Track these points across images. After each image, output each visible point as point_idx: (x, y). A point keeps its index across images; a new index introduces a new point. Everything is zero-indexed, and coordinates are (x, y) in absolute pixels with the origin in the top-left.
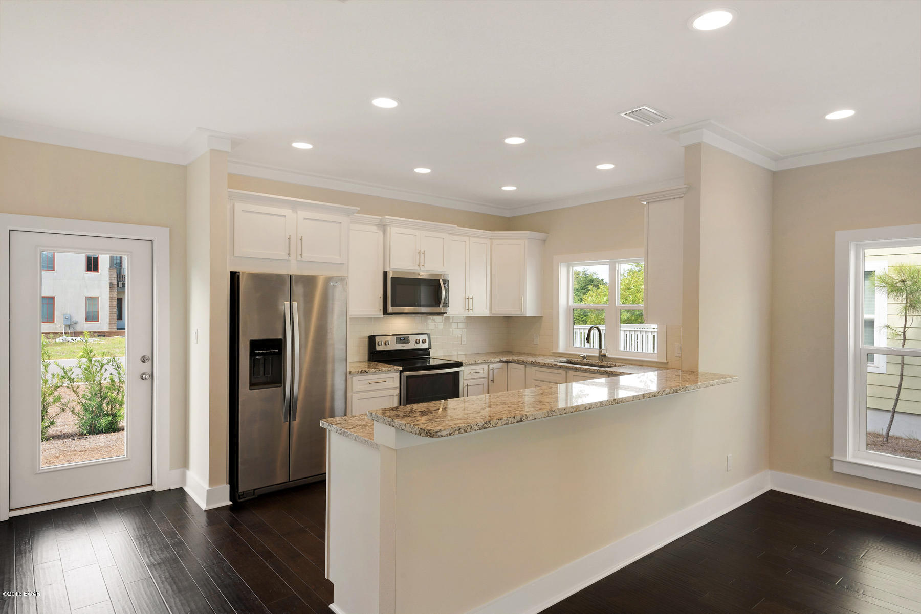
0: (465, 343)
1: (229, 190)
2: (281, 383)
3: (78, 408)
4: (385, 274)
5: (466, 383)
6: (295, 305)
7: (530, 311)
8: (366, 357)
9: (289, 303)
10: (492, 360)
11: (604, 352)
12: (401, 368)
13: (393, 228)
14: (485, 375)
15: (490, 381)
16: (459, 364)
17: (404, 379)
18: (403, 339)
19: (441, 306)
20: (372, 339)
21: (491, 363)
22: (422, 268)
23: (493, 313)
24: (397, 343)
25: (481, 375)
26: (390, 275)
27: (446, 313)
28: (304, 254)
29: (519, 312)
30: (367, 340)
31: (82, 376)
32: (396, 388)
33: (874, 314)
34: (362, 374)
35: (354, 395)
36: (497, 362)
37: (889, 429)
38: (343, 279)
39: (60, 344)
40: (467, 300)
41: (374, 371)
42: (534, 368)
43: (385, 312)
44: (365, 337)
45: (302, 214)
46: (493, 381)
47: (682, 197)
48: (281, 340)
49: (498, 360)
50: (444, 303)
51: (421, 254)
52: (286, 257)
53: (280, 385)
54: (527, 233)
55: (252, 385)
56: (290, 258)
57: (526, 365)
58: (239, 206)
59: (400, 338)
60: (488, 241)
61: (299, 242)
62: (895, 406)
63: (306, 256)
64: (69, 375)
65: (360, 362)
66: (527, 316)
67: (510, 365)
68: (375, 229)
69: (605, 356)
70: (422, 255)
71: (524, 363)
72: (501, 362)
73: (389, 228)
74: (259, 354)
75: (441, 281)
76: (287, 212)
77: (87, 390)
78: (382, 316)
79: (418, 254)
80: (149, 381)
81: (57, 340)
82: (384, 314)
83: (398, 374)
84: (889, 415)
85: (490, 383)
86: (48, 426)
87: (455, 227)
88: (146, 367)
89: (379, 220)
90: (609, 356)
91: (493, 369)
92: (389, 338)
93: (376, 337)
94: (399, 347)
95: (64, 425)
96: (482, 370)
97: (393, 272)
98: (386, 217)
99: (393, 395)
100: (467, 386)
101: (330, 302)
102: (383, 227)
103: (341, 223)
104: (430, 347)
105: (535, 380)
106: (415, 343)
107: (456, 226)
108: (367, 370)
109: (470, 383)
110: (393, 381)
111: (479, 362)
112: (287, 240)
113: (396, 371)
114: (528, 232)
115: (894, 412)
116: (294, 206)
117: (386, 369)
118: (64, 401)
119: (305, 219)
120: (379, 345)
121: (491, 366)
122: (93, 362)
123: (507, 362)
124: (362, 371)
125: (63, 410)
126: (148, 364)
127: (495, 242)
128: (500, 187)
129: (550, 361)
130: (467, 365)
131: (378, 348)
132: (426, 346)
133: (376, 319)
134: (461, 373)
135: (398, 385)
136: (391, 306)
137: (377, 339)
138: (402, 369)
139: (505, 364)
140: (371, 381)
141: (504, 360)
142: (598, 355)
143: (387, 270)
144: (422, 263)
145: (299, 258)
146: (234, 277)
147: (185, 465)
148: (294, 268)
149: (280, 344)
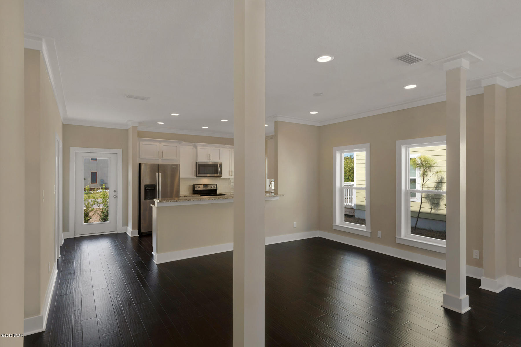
1: (138, 138)
3: (100, 213)
4: (196, 163)
6: (160, 174)
8: (192, 192)
9: (158, 173)
13: (199, 147)
18: (205, 186)
19: (218, 174)
22: (211, 161)
27: (221, 176)
30: (192, 186)
31: (102, 201)
33: (415, 176)
37: (416, 225)
39: (98, 193)
40: (230, 172)
43: (197, 176)
45: (163, 144)
50: (220, 173)
52: (157, 158)
55: (146, 199)
56: (159, 158)
58: (141, 143)
61: (162, 153)
62: (419, 215)
63: (164, 157)
64: (97, 200)
65: (190, 193)
68: (192, 147)
70: (211, 156)
73: (197, 147)
74: (148, 189)
75: (218, 165)
76: (158, 144)
77: (103, 206)
78: (196, 178)
79: (209, 156)
80: (116, 198)
81: (98, 191)
84: (417, 219)
86: (89, 219)
88: (115, 194)
89: (194, 144)
92: (200, 186)
94: (205, 189)
95: (96, 220)
97: (199, 162)
98: (197, 143)
102: (195, 147)
103: (177, 146)
104: (217, 189)
106: (210, 187)
112: (158, 153)
115: (418, 218)
116: (160, 142)
118: (95, 210)
119: (164, 146)
122: (106, 196)
125: (94, 214)
126: (116, 193)
131: (196, 189)
132: (215, 188)
133: (194, 179)
136: (199, 174)
137: (195, 186)
143: (197, 161)
144: (210, 159)
145: (162, 159)
146: (140, 165)
147: (127, 225)
148: (160, 162)
149: (155, 186)
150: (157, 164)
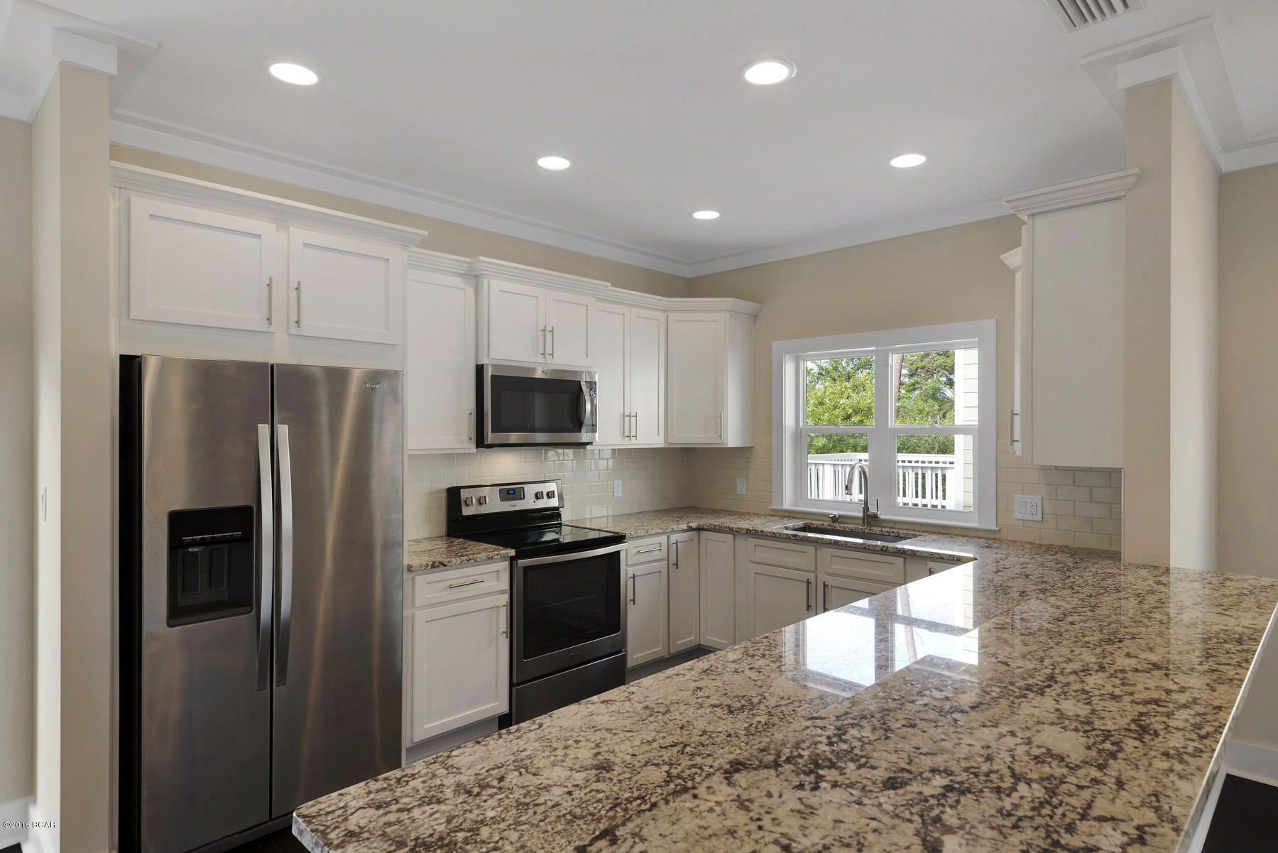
0: (620, 495)
1: (113, 163)
2: (249, 604)
4: (480, 370)
5: (631, 570)
6: (283, 431)
7: (733, 438)
8: (442, 527)
9: (266, 427)
10: (675, 527)
11: (872, 510)
12: (512, 552)
13: (494, 282)
14: (663, 554)
15: (671, 565)
16: (619, 539)
17: (519, 576)
18: (511, 491)
19: (582, 431)
20: (453, 495)
21: (673, 531)
22: (549, 359)
23: (669, 442)
24: (503, 499)
25: (656, 555)
26: (489, 373)
27: (591, 443)
28: (304, 322)
29: (717, 440)
30: (444, 495)
32: (502, 592)
34: (435, 570)
35: (417, 612)
36: (684, 531)
38: (392, 376)
40: (627, 419)
41: (458, 562)
42: (752, 541)
43: (480, 442)
44: (439, 491)
45: (300, 234)
46: (676, 565)
47: (1119, 198)
48: (249, 509)
49: (685, 527)
50: (588, 425)
51: (547, 333)
52: (263, 327)
53: (246, 609)
54: (729, 302)
55: (177, 614)
56: (273, 329)
57: (734, 535)
58: (142, 206)
59: (508, 491)
60: (661, 316)
61: (293, 294)
63: (311, 325)
65: (431, 539)
66: (729, 446)
67: (704, 534)
68: (458, 281)
69: (875, 516)
70: (549, 336)
71: (731, 531)
72: (690, 529)
73: (485, 282)
74: (192, 544)
75: (583, 384)
76: (266, 228)
78: (474, 450)
79: (541, 334)
82: (477, 447)
83: (507, 563)
85: (672, 568)
87: (606, 286)
89: (467, 265)
90: (882, 517)
91: (677, 543)
92: (485, 492)
93: (462, 491)
94: (506, 507)
96: (657, 547)
97: (494, 366)
98: (481, 258)
99: (498, 607)
100: (634, 577)
101: (376, 424)
102: (475, 279)
103: (388, 260)
104: (562, 505)
105: (753, 562)
106: (534, 498)
107: (609, 284)
108: (445, 561)
109: (637, 570)
110: (498, 579)
111: (653, 532)
112: (265, 290)
113: (503, 558)
114: (732, 299)
116: (282, 217)
117: (484, 555)
119: (306, 245)
120: (467, 505)
121: (674, 538)
123: (699, 529)
124: (434, 563)
127: (673, 317)
128: (690, 214)
129: (776, 527)
130: (632, 538)
131: (467, 511)
132: (554, 502)
133: (461, 457)
134: (622, 555)
135: (507, 587)
136: (492, 432)
137: (463, 493)
138: (514, 554)
139: (695, 533)
140: (454, 583)
141: (694, 525)
142: (861, 515)
143: (484, 361)
144: (549, 351)
145: (293, 330)
146: (130, 368)
147: (28, 788)
148: (280, 352)
149: (246, 518)
150: (259, 367)
